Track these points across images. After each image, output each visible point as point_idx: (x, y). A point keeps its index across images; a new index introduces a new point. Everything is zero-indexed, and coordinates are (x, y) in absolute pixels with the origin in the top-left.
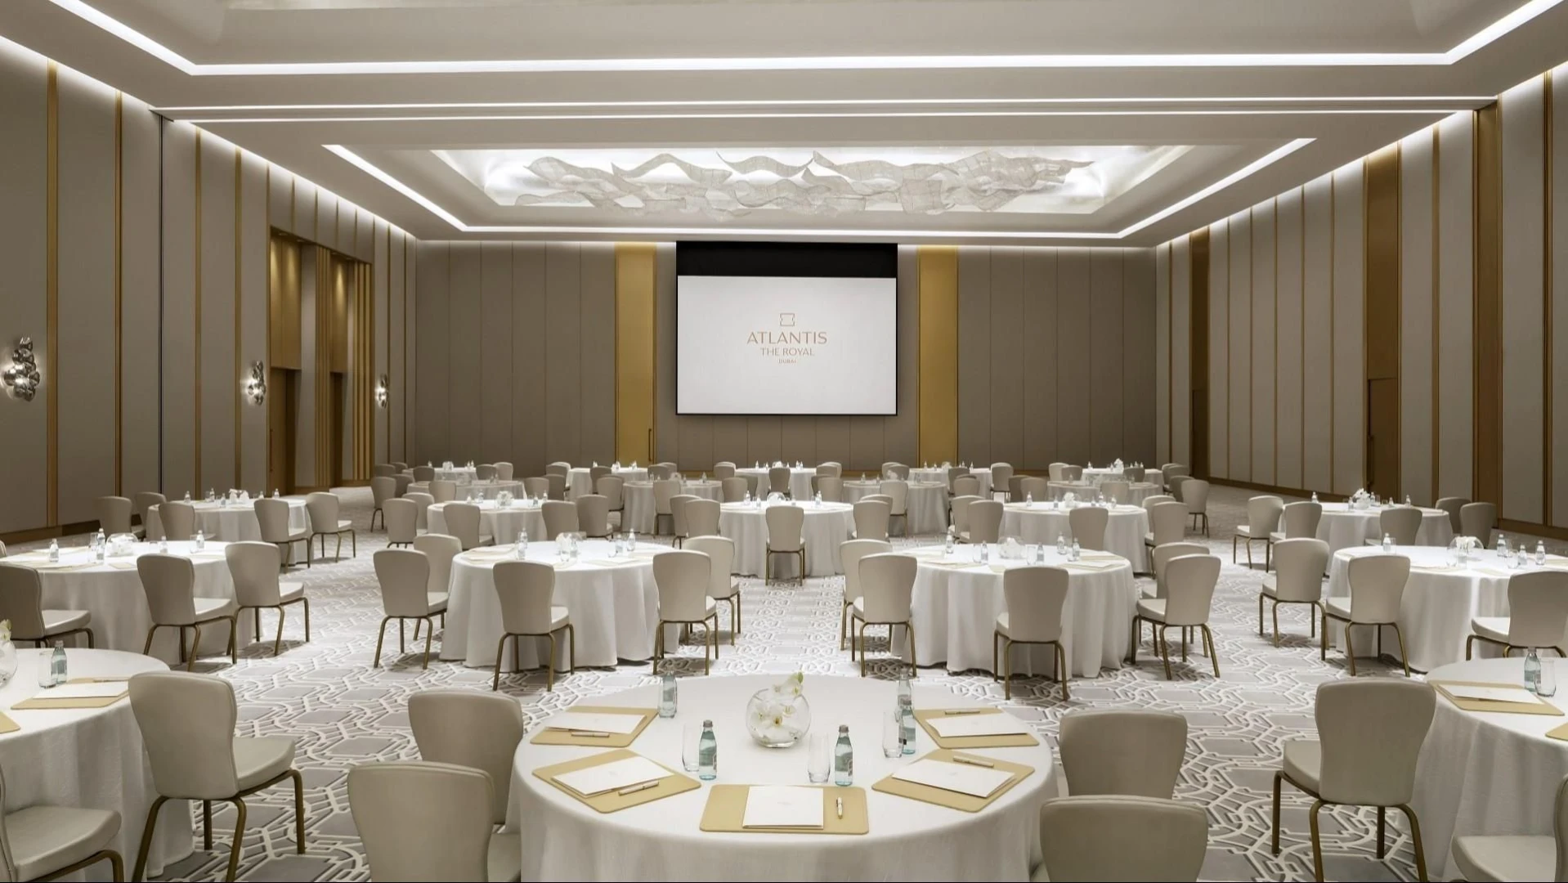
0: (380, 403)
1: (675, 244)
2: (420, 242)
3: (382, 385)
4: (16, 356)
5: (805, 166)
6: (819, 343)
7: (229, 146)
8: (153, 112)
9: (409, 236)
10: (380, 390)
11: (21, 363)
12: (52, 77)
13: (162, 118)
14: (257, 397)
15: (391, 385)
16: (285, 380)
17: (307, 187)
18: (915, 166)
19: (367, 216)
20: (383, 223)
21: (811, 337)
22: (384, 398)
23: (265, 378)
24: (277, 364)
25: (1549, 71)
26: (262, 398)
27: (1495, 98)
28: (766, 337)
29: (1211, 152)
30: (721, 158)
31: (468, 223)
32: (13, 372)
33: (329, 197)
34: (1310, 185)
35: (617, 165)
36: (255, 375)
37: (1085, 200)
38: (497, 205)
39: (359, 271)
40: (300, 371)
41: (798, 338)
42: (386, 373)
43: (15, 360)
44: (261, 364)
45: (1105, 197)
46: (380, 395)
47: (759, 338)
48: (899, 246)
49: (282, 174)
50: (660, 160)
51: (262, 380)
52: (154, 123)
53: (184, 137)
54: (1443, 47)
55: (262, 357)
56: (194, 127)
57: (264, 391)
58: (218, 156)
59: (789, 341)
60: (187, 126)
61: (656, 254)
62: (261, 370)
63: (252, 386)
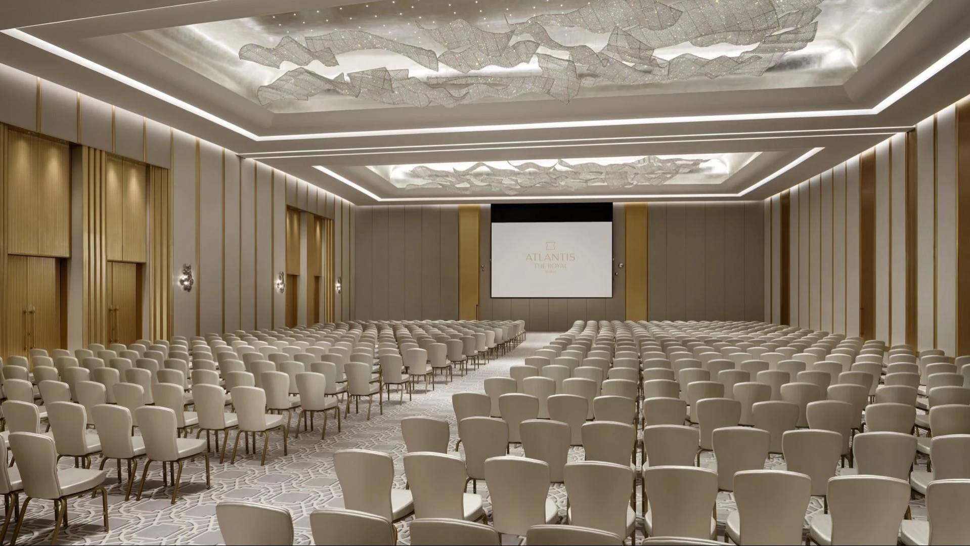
0: (337, 292)
1: (490, 205)
2: (357, 207)
3: (339, 282)
4: (184, 272)
5: (554, 166)
6: (571, 260)
7: (269, 168)
8: (237, 155)
9: (352, 204)
10: (338, 285)
11: (186, 275)
12: (198, 145)
13: (241, 158)
14: (281, 289)
15: (343, 282)
16: (292, 279)
17: (303, 183)
18: (611, 165)
19: (331, 195)
20: (339, 198)
21: (565, 256)
22: (339, 289)
23: (285, 280)
24: (290, 273)
25: (936, 114)
26: (283, 290)
27: (914, 126)
28: (537, 256)
29: (771, 155)
30: (510, 164)
31: (382, 197)
32: (183, 279)
33: (313, 188)
34: (837, 168)
35: (455, 168)
36: (280, 278)
37: (718, 176)
38: (396, 188)
39: (327, 224)
40: (299, 275)
41: (557, 257)
42: (340, 276)
43: (184, 274)
44: (283, 273)
45: (730, 174)
46: (338, 287)
47: (533, 257)
48: (614, 203)
49: (292, 178)
50: (478, 166)
51: (283, 281)
52: (237, 160)
53: (250, 164)
54: (871, 105)
55: (283, 270)
56: (254, 160)
57: (284, 286)
58: (264, 172)
59: (551, 259)
60: (251, 160)
61: (479, 210)
62: (283, 276)
63: (279, 284)
